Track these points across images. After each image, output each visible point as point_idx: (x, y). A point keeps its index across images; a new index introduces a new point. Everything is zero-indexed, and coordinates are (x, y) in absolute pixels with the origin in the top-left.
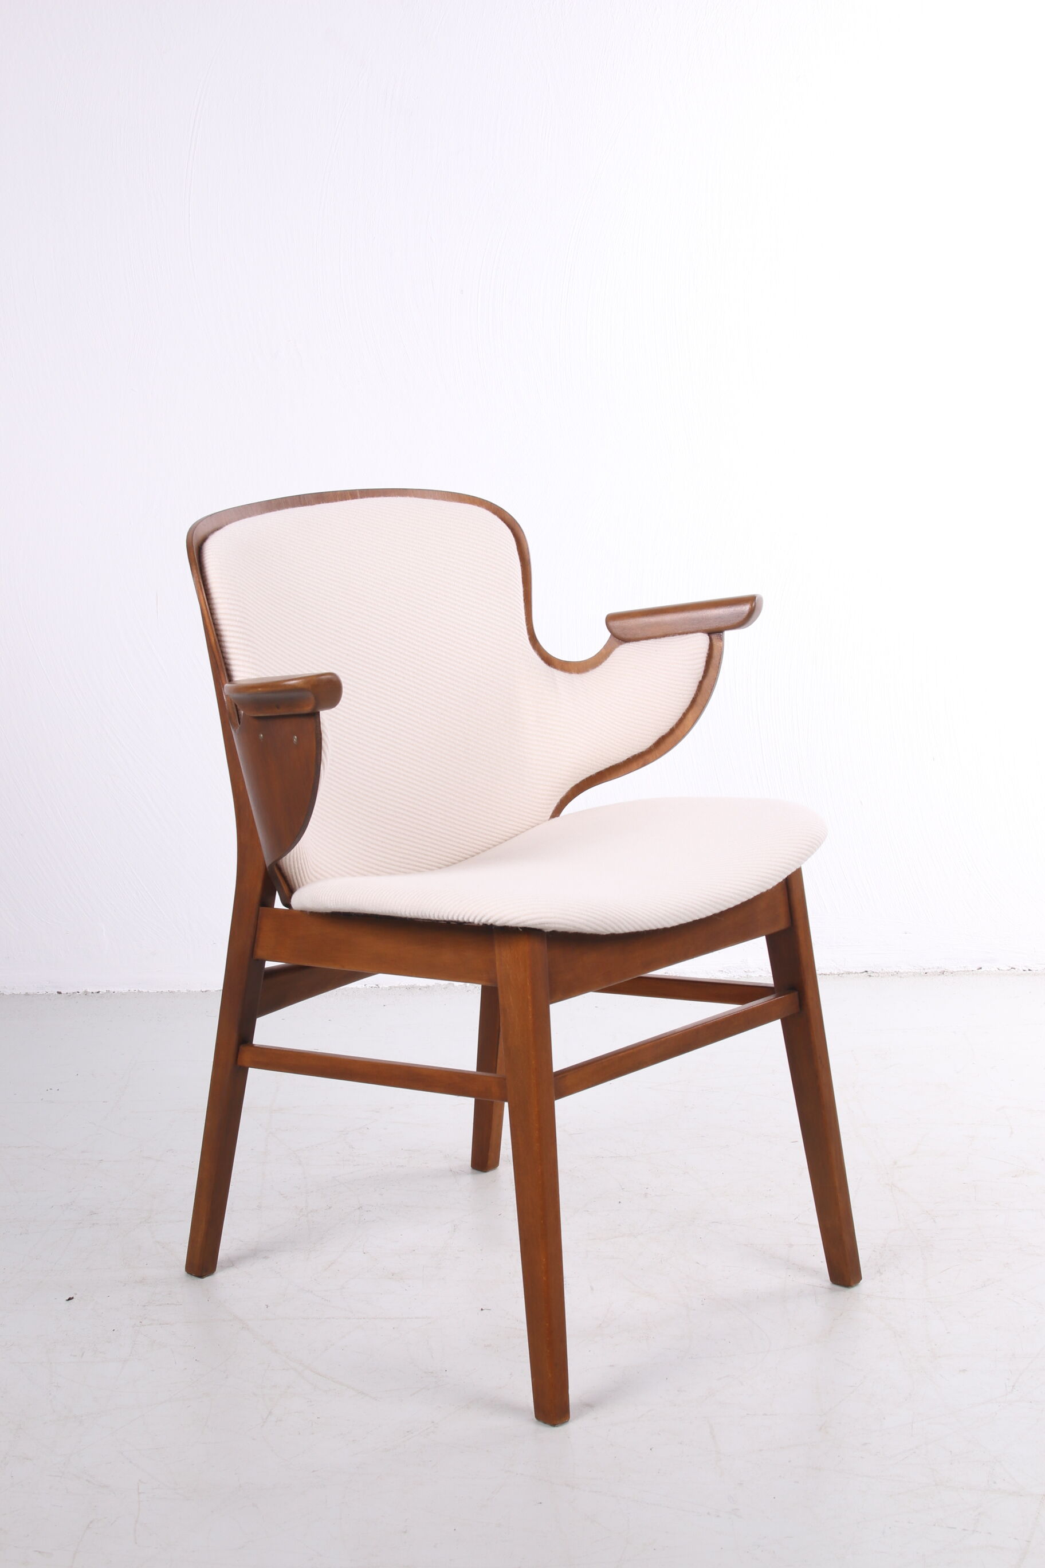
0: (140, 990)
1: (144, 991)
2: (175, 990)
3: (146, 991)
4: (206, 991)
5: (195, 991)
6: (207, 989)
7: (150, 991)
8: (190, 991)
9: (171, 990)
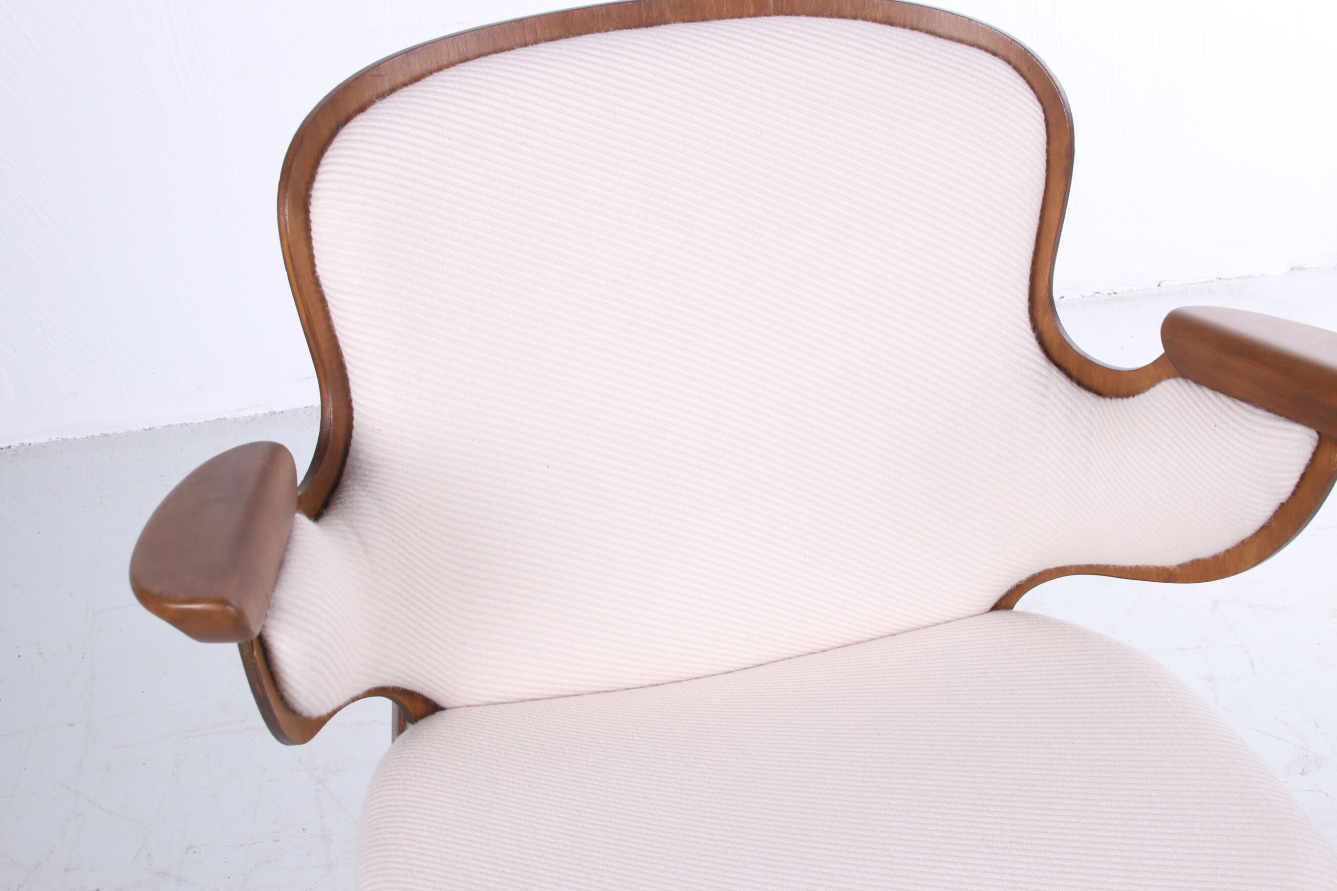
0: (64, 437)
1: (70, 437)
2: (111, 432)
3: (73, 437)
4: (150, 430)
5: (136, 431)
6: (151, 426)
7: (77, 437)
8: (129, 431)
9: (105, 432)
